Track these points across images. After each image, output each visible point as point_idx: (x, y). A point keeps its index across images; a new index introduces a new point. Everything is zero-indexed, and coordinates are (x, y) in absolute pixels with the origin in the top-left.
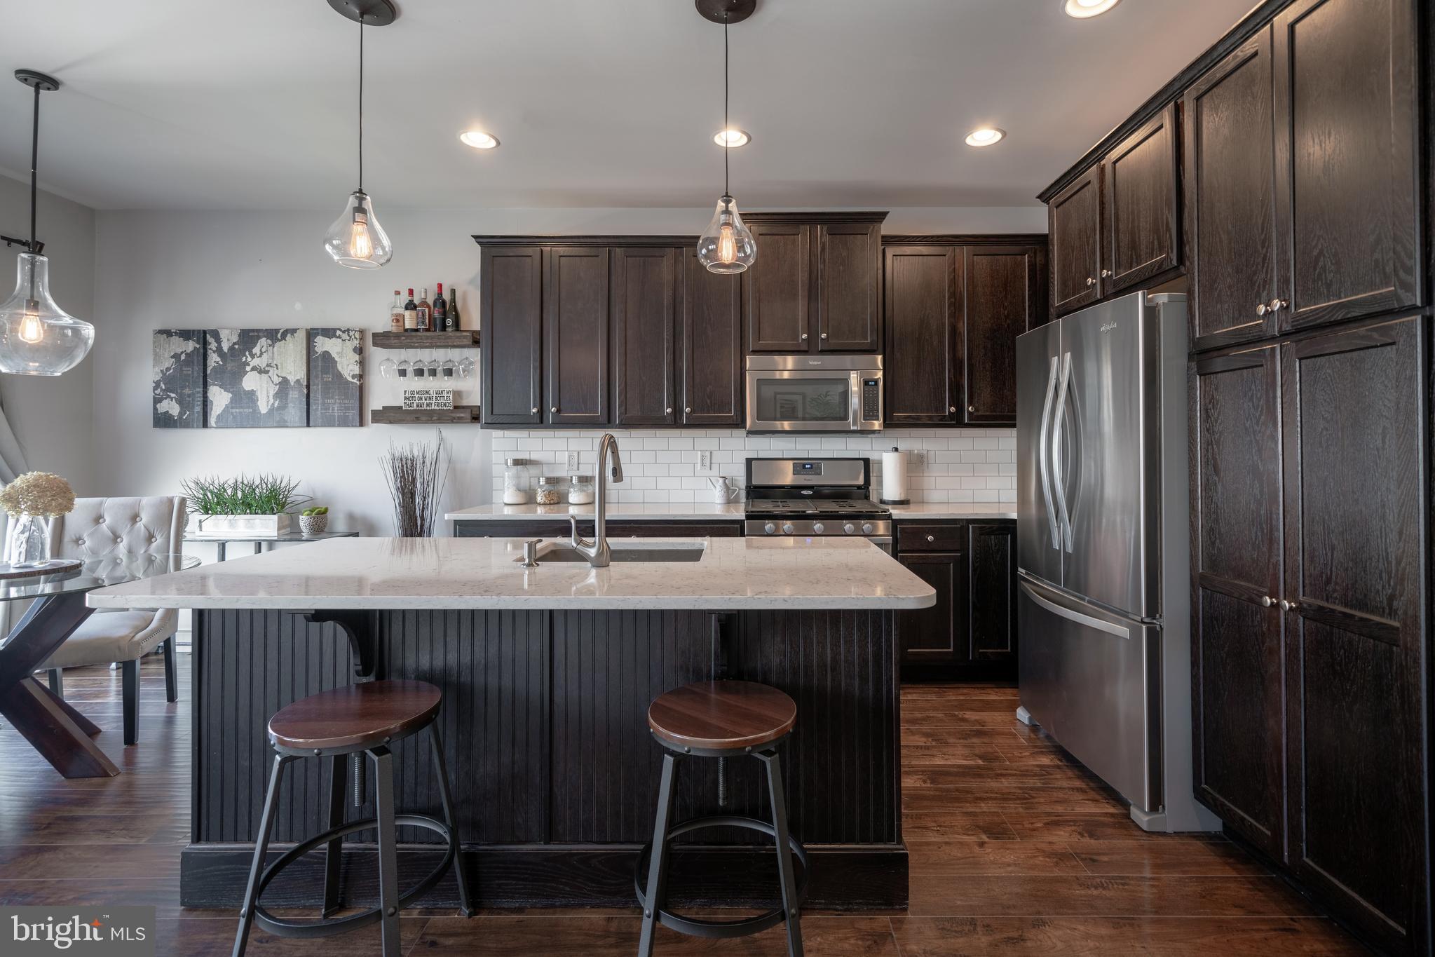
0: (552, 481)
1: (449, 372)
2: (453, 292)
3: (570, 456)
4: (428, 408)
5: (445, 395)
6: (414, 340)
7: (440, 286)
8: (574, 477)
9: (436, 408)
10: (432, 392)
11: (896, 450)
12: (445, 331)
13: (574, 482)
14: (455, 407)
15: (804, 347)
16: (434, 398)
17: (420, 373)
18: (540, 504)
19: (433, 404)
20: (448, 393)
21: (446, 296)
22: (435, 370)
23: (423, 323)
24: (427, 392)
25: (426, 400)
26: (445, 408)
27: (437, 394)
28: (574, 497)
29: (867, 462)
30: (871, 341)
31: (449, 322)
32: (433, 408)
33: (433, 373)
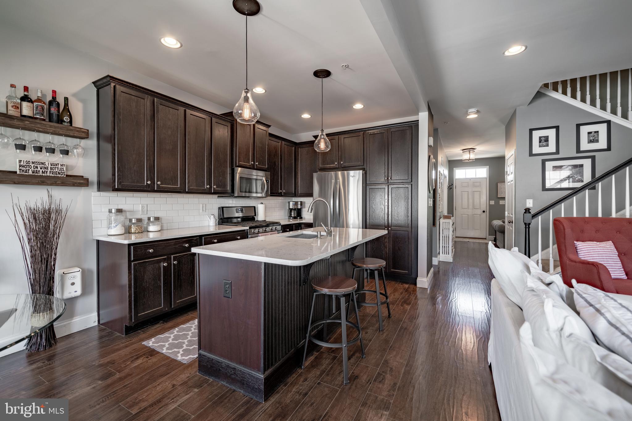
0: (139, 220)
1: (66, 152)
2: (66, 99)
3: (142, 207)
4: (44, 175)
5: (60, 167)
6: (38, 126)
7: (54, 92)
8: (152, 218)
9: (51, 175)
10: (47, 164)
11: (262, 203)
12: (62, 124)
13: (151, 220)
14: (67, 176)
15: (251, 167)
16: (49, 168)
17: (39, 149)
18: (133, 233)
19: (49, 172)
20: (61, 165)
21: (61, 100)
22: (54, 149)
23: (43, 115)
24: (42, 163)
25: (41, 168)
26: (59, 176)
27: (51, 165)
28: (151, 228)
29: (255, 207)
30: (267, 167)
31: (66, 119)
32: (48, 174)
33: (52, 151)
